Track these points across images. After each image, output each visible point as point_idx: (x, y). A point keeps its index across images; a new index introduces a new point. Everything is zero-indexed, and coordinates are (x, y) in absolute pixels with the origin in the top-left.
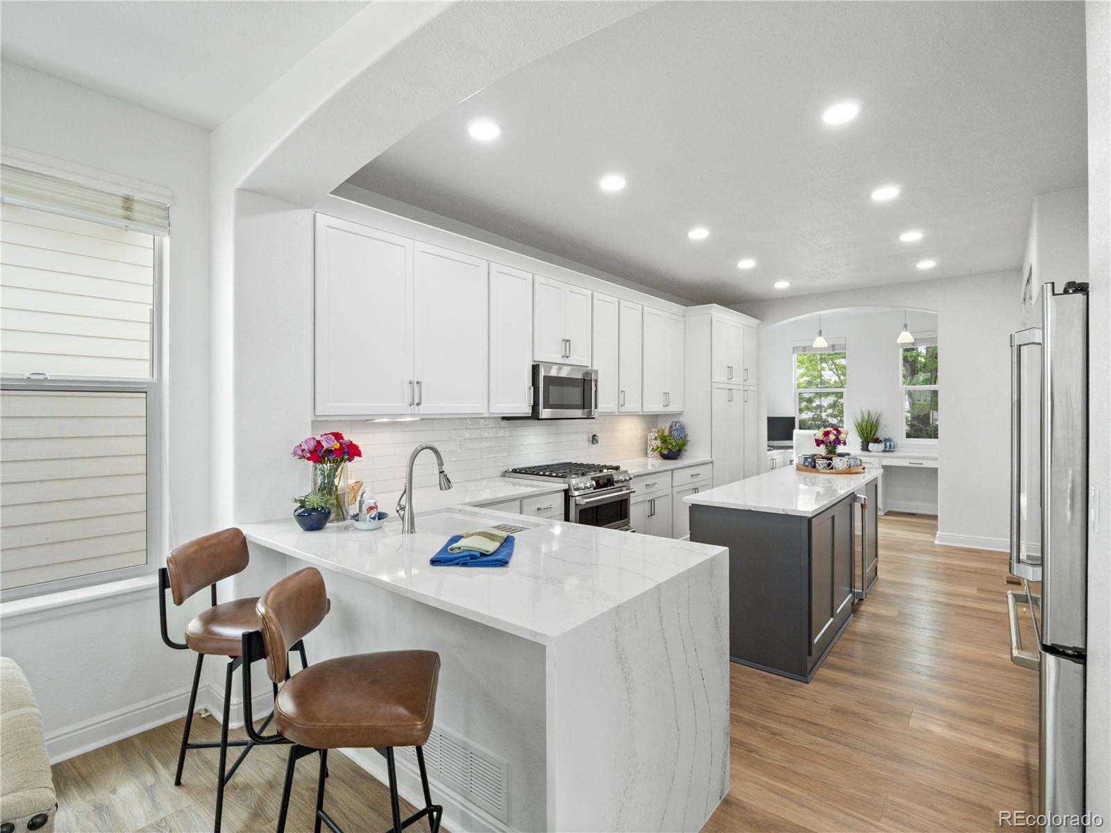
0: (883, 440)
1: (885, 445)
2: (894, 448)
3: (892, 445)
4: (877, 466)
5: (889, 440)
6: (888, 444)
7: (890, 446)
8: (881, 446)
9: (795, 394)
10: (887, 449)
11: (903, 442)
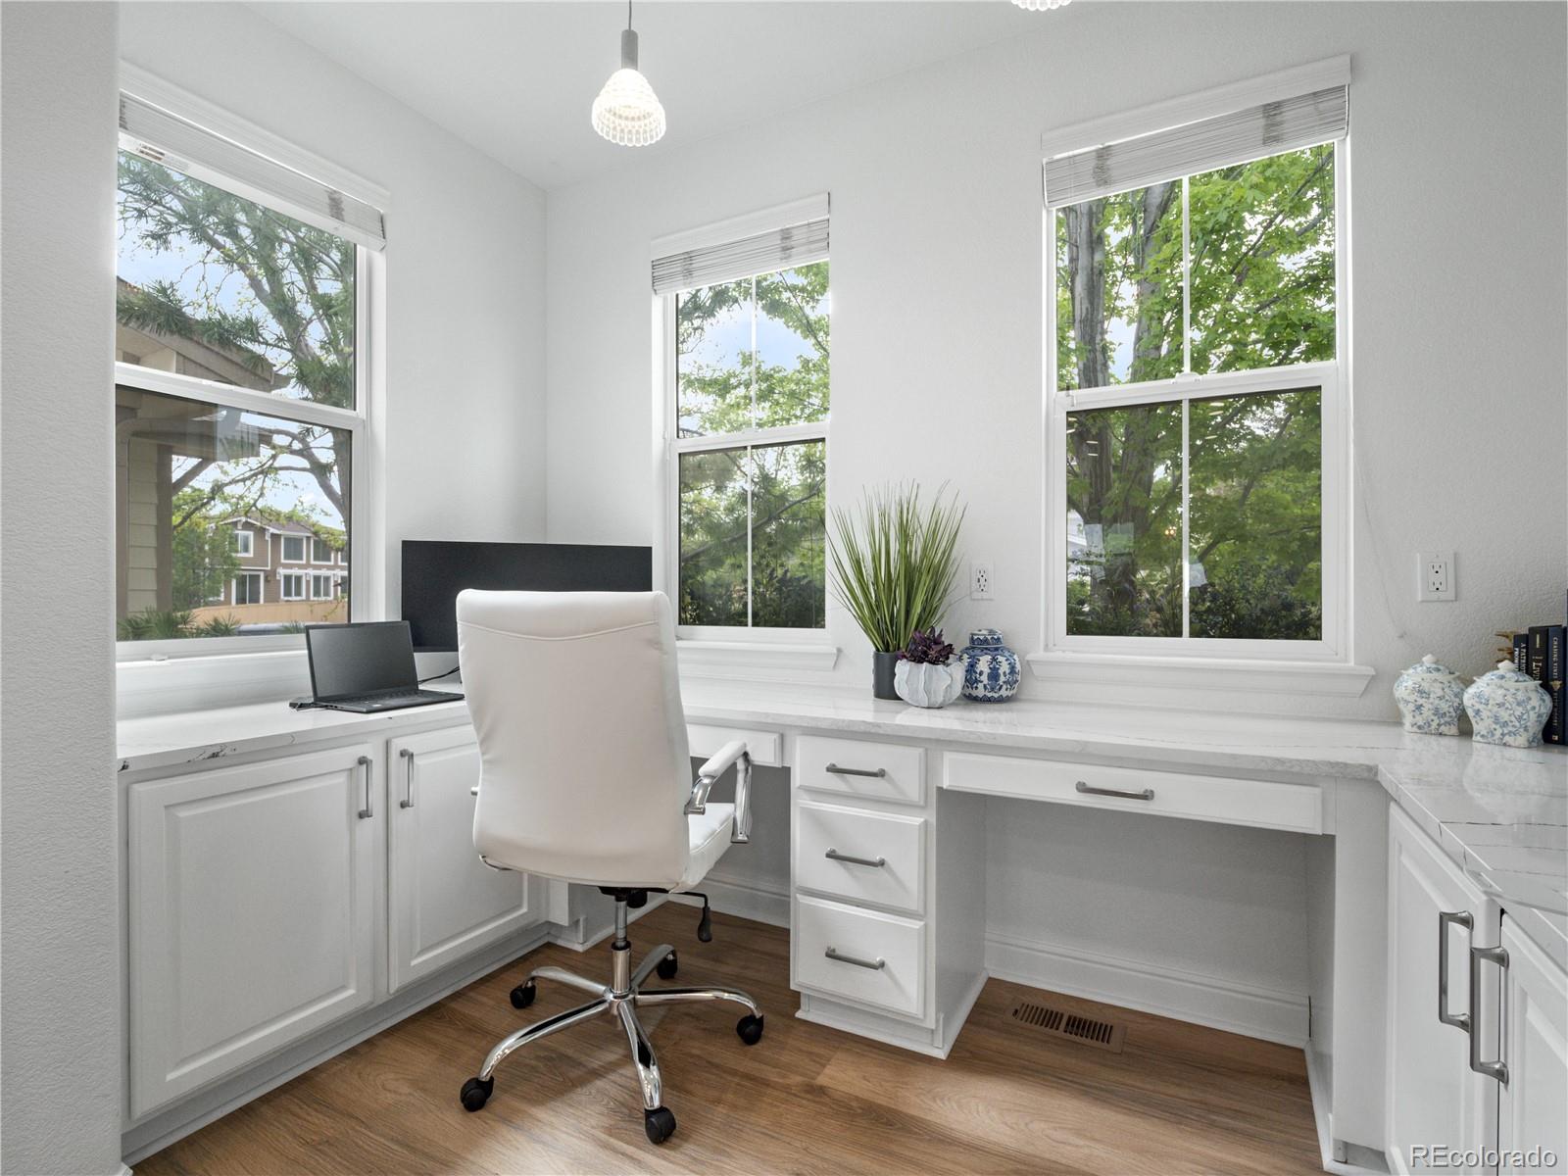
0: (961, 643)
1: (971, 668)
2: (1011, 684)
3: (1004, 668)
4: (913, 791)
5: (987, 644)
6: (983, 664)
7: (994, 675)
8: (950, 676)
9: (664, 463)
10: (980, 692)
11: (1056, 655)
